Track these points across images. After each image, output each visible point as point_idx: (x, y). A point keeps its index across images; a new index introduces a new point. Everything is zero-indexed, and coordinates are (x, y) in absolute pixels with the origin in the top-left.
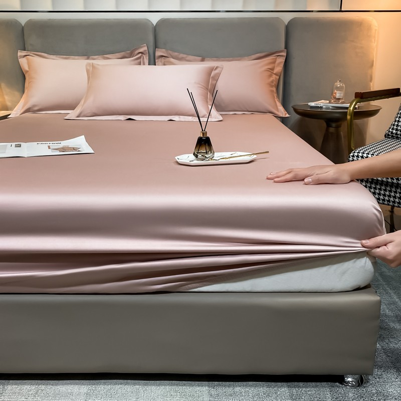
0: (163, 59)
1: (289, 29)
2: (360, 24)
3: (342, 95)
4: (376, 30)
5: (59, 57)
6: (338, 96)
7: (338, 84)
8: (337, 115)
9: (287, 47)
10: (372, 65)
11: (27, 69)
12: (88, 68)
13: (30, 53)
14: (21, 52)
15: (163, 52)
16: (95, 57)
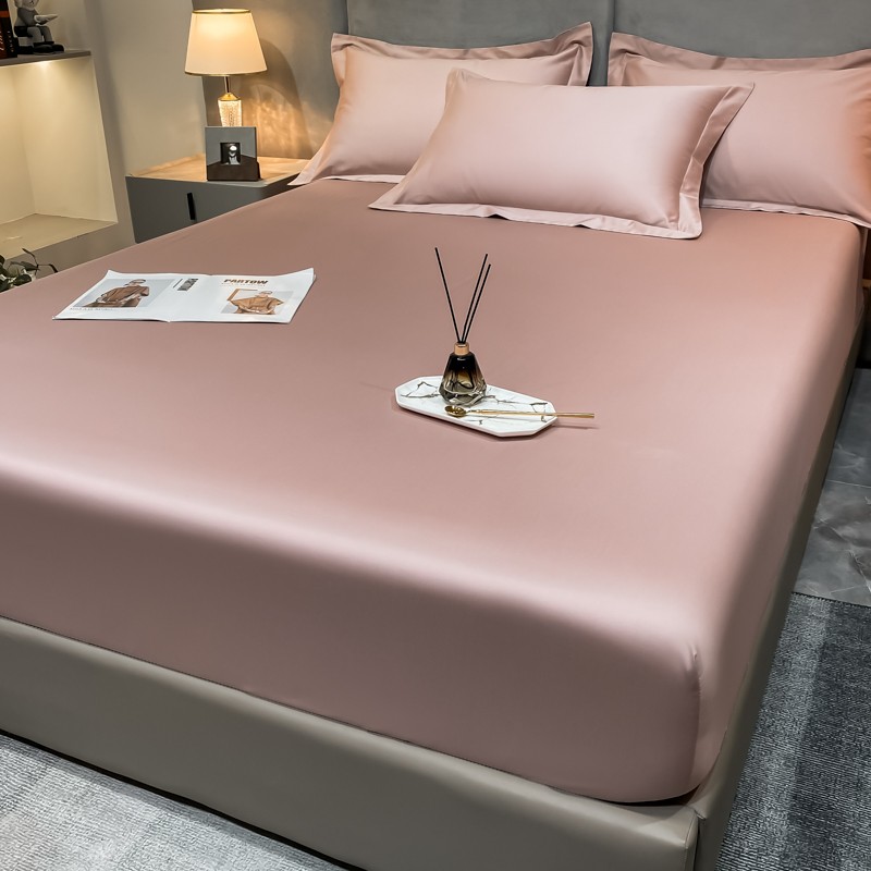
0: (625, 59)
11: (343, 76)
13: (355, 40)
14: (337, 37)
15: (628, 42)
16: (479, 51)
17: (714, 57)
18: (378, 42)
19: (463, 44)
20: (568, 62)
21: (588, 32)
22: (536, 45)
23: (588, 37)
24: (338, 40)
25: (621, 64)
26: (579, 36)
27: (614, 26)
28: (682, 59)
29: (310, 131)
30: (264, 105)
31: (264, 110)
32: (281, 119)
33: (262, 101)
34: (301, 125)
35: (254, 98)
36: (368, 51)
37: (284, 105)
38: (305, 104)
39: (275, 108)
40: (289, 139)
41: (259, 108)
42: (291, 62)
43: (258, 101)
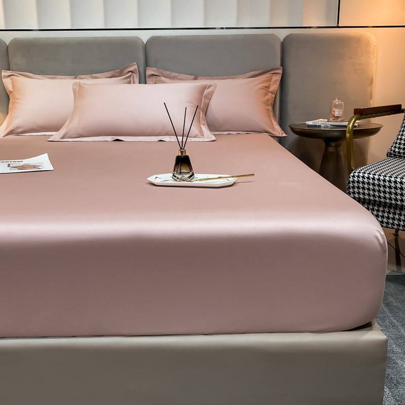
0: (154, 78)
1: (284, 46)
2: (358, 40)
3: (341, 113)
4: (375, 46)
5: (46, 77)
6: (336, 114)
7: (337, 102)
8: (336, 134)
9: (282, 64)
10: (372, 82)
11: (11, 89)
12: (75, 87)
13: (15, 73)
15: (154, 71)
16: (83, 77)
17: (193, 76)
20: (128, 80)
22: (111, 73)
23: (136, 69)
24: (5, 73)
25: (152, 81)
26: (131, 69)
28: (179, 78)
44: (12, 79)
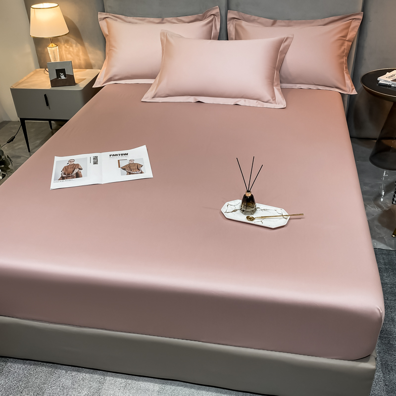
0: (235, 21)
9: (364, 9)
11: (108, 33)
12: (163, 38)
13: (110, 15)
14: (100, 14)
15: (235, 14)
16: (169, 19)
17: (272, 21)
18: (120, 16)
19: (161, 16)
20: (210, 24)
21: (218, 10)
22: (195, 17)
23: (217, 13)
24: (101, 15)
25: (233, 24)
26: (214, 12)
27: (228, 8)
28: (259, 21)
29: (90, 56)
30: (66, 45)
31: (66, 47)
32: (75, 51)
33: (64, 43)
34: (86, 53)
35: (61, 42)
36: (116, 20)
37: (76, 45)
38: (86, 44)
39: (71, 46)
40: (80, 60)
41: (63, 47)
42: (78, 25)
43: (63, 43)
44: (107, 22)
